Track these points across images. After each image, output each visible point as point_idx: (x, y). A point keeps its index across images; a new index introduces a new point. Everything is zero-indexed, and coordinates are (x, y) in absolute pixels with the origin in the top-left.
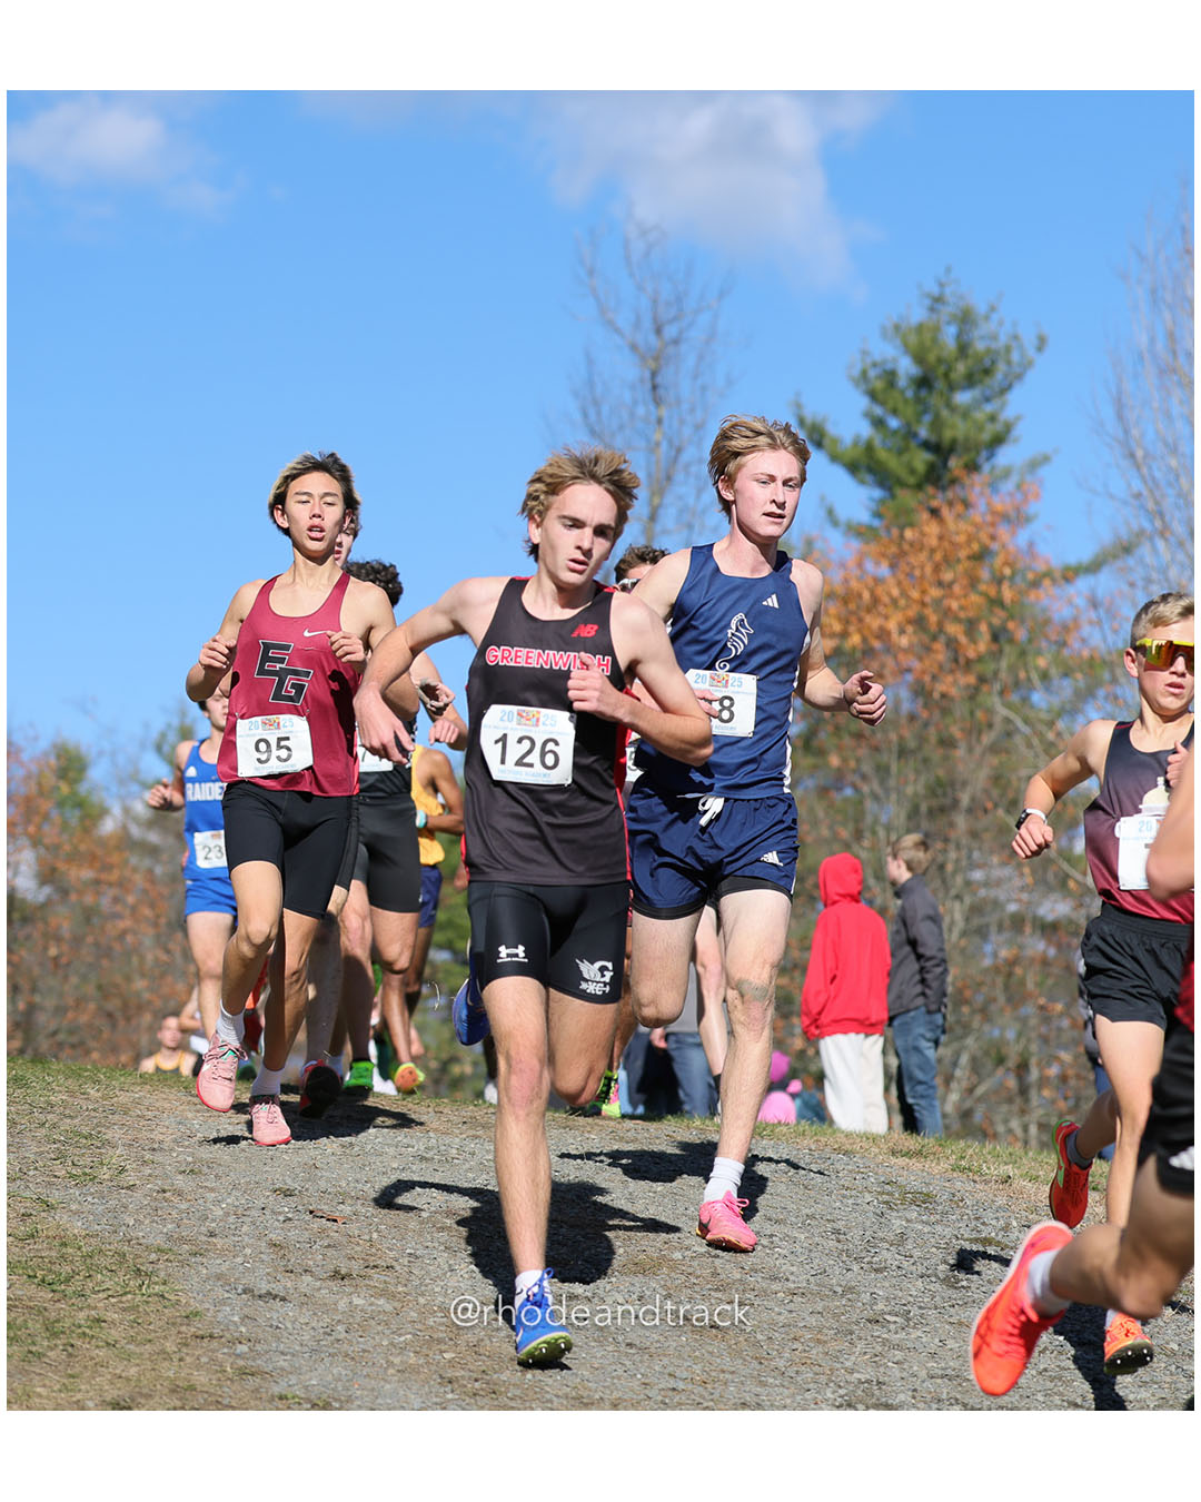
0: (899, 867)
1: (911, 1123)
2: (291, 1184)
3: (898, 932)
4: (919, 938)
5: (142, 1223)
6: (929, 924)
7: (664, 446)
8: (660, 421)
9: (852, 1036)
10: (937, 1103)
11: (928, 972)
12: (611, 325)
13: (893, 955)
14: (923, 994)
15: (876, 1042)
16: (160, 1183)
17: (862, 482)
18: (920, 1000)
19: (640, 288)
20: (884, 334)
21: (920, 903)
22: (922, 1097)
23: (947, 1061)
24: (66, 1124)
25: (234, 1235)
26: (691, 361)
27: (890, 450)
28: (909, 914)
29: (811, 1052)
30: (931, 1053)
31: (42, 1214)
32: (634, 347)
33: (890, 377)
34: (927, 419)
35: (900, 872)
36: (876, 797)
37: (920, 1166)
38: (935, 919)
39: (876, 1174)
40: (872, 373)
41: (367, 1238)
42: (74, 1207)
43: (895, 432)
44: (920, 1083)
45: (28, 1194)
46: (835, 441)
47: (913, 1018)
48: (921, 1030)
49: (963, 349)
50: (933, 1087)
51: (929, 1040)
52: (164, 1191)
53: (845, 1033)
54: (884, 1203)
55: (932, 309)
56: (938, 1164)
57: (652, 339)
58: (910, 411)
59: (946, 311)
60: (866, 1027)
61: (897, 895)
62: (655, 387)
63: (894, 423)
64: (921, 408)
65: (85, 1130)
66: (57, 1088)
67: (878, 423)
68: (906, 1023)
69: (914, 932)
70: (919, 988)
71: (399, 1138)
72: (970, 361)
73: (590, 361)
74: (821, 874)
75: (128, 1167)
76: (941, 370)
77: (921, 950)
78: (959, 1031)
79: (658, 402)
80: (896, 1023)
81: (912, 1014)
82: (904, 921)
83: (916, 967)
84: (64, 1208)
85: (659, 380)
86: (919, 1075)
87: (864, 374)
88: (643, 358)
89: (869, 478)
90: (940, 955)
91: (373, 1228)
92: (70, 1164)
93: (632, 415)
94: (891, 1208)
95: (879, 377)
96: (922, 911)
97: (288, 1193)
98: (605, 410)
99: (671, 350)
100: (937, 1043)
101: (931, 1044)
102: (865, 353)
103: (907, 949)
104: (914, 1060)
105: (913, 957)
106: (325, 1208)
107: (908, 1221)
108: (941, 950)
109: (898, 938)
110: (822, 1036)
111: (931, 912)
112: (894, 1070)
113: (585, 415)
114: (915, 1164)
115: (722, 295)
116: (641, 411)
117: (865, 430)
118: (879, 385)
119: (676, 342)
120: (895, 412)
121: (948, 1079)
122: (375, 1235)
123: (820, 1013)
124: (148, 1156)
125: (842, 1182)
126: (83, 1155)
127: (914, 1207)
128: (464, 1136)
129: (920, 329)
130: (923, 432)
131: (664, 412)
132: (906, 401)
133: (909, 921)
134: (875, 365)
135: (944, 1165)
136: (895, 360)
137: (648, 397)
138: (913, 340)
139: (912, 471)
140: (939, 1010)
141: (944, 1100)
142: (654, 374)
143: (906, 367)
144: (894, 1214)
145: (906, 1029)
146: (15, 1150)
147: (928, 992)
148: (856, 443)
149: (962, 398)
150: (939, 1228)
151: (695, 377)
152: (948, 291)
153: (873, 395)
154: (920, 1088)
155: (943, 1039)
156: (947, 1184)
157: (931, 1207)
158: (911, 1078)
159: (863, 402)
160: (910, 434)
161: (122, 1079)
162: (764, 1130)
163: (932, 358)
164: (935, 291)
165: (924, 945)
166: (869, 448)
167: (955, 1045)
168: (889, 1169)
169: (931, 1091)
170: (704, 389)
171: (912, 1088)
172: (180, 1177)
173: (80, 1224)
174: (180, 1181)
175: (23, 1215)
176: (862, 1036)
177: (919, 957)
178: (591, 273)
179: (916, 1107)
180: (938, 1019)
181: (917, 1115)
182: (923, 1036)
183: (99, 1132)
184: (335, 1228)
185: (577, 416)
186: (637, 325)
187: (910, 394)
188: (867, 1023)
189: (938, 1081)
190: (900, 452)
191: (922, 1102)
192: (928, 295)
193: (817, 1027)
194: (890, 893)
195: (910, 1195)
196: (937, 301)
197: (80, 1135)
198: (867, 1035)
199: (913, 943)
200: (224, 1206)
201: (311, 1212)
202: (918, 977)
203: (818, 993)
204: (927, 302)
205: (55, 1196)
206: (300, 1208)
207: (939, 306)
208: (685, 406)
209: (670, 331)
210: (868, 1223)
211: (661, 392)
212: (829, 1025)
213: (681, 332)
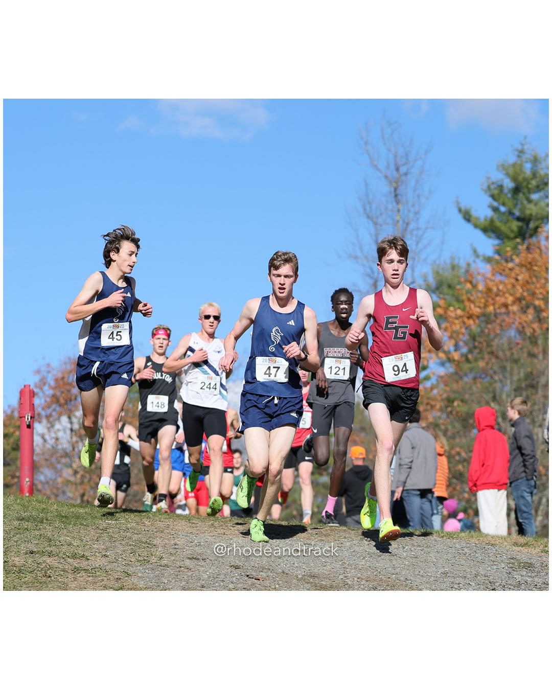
0: (515, 413)
1: (521, 531)
2: (238, 563)
3: (513, 443)
4: (523, 447)
5: (171, 582)
6: (527, 439)
7: (401, 222)
8: (399, 211)
9: (491, 491)
10: (533, 521)
11: (527, 461)
12: (375, 167)
13: (511, 454)
14: (525, 472)
15: (503, 493)
16: (178, 563)
17: (489, 237)
18: (524, 474)
19: (389, 150)
20: (498, 169)
21: (523, 430)
22: (526, 519)
23: (536, 502)
24: (135, 537)
25: (213, 587)
26: (413, 183)
27: (501, 221)
28: (517, 435)
29: (473, 499)
30: (529, 498)
31: (126, 578)
32: (386, 177)
33: (501, 187)
34: (519, 207)
35: (514, 415)
36: (501, 381)
37: (526, 550)
38: (530, 437)
39: (506, 554)
40: (492, 187)
41: (273, 587)
42: (140, 575)
43: (504, 213)
44: (525, 512)
45: (118, 569)
46: (478, 219)
47: (520, 483)
48: (524, 488)
49: (534, 174)
50: (531, 514)
51: (528, 493)
52: (180, 567)
53: (488, 489)
54: (511, 568)
55: (519, 156)
56: (535, 549)
57: (395, 174)
58: (510, 203)
59: (525, 157)
60: (498, 486)
61: (513, 426)
62: (396, 196)
63: (503, 209)
64: (515, 202)
65: (144, 540)
66: (131, 521)
67: (495, 210)
68: (517, 485)
69: (520, 443)
70: (523, 469)
71: (287, 542)
72: (538, 180)
73: (366, 184)
74: (476, 416)
75: (164, 556)
76: (524, 184)
77: (523, 452)
78: (541, 488)
79: (398, 202)
80: (513, 485)
81: (520, 481)
82: (515, 438)
83: (521, 459)
84: (135, 575)
85: (398, 192)
86: (524, 509)
87: (489, 187)
88: (391, 182)
89: (493, 235)
90: (532, 453)
91: (276, 583)
92: (138, 555)
93: (386, 208)
94: (514, 570)
95: (495, 189)
96: (523, 434)
97: (237, 567)
98: (374, 206)
99: (403, 178)
100: (531, 493)
101: (529, 495)
102: (488, 178)
103: (517, 451)
104: (522, 502)
105: (519, 455)
106: (254, 574)
107: (522, 576)
108: (533, 451)
109: (513, 446)
110: (477, 491)
111: (528, 434)
112: (513, 507)
113: (365, 209)
114: (524, 550)
115: (427, 152)
116: (390, 206)
117: (489, 213)
118: (496, 192)
119: (406, 174)
120: (504, 204)
121: (536, 511)
122: (277, 586)
123: (477, 481)
124: (173, 551)
125: (491, 558)
126: (143, 551)
127: (524, 569)
128: (316, 540)
129: (514, 165)
130: (517, 213)
131: (400, 207)
132: (509, 199)
133: (518, 438)
134: (493, 183)
135: (538, 550)
136: (502, 180)
137: (393, 199)
138: (511, 171)
139: (512, 231)
140: (532, 479)
141: (535, 520)
142: (395, 189)
143: (509, 184)
144: (515, 573)
145: (517, 488)
146: (112, 549)
147: (527, 470)
148: (486, 219)
149: (535, 197)
150: (536, 579)
151: (415, 190)
152: (526, 147)
153: (493, 197)
154: (525, 515)
155: (535, 491)
156: (539, 559)
157: (532, 569)
158: (520, 510)
159: (489, 200)
160: (511, 213)
161: (160, 516)
162: (454, 535)
163: (520, 178)
164: (520, 147)
165: (525, 449)
166: (492, 221)
167: (540, 495)
168: (512, 552)
169: (530, 516)
170: (419, 196)
171: (521, 515)
172: (188, 561)
173: (143, 582)
174: (188, 562)
175: (117, 579)
176: (496, 490)
177: (523, 455)
178: (366, 143)
179: (523, 524)
180: (532, 483)
181: (523, 527)
182: (525, 491)
183: (150, 541)
184: (259, 583)
185: (361, 209)
186: (388, 167)
187: (509, 195)
188: (498, 484)
189: (533, 512)
190: (506, 223)
191: (526, 521)
192: (517, 150)
193: (475, 487)
194: (508, 424)
195: (522, 564)
196: (521, 152)
197: (142, 542)
198: (499, 490)
199: (520, 448)
200: (208, 573)
201: (248, 576)
202: (522, 464)
203: (476, 471)
204: (516, 153)
205: (131, 570)
206: (243, 574)
207: (521, 155)
208: (410, 204)
209: (403, 170)
210: (503, 577)
211: (399, 197)
212: (480, 485)
213: (408, 170)
